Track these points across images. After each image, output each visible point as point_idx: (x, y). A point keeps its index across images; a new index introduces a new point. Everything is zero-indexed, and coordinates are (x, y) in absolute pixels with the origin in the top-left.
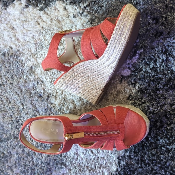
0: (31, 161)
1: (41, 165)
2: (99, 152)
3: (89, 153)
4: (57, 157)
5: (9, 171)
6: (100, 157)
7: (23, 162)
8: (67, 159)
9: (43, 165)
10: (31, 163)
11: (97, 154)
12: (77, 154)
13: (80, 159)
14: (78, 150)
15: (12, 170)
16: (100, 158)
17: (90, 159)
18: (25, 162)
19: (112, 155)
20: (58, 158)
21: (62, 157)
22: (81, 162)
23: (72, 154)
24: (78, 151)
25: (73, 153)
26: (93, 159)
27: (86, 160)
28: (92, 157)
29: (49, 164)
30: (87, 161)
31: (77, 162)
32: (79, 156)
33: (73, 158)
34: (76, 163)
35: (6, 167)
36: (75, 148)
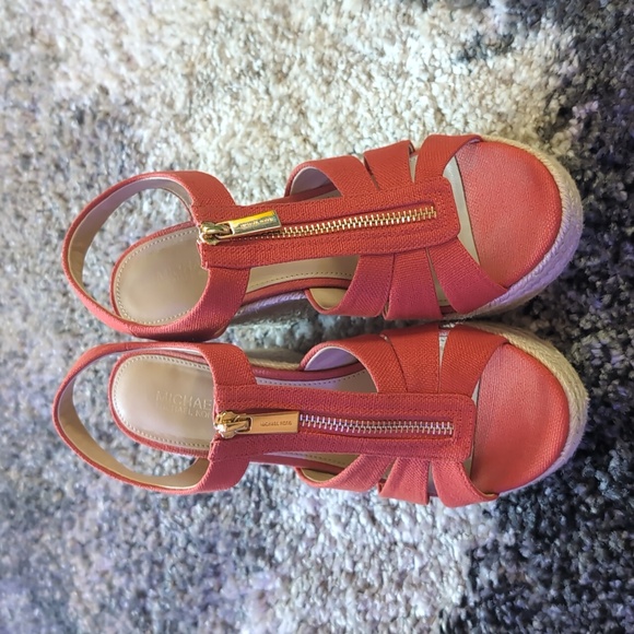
0: (152, 530)
1: (185, 549)
2: (400, 520)
3: (359, 521)
4: (243, 523)
5: (76, 560)
6: (402, 540)
7: (125, 532)
8: (277, 535)
9: (191, 549)
10: (152, 538)
11: (389, 530)
12: (315, 519)
13: (327, 543)
14: (320, 505)
15: (86, 557)
16: (401, 545)
17: (364, 547)
18: (130, 530)
19: (448, 537)
20: (246, 531)
21: (262, 527)
22: (330, 553)
23: (298, 519)
24: (322, 511)
25: (303, 513)
26: (372, 547)
27: (348, 548)
28: (370, 540)
29: (211, 549)
30: (352, 552)
31: (316, 551)
32: (321, 530)
33: (301, 537)
34: (310, 555)
35: (69, 545)
36: (308, 496)
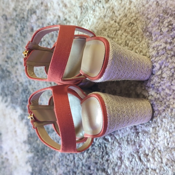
0: (73, 161)
1: (82, 168)
2: (149, 160)
3: (136, 160)
4: (98, 159)
5: (53, 170)
6: (150, 167)
7: (66, 161)
8: (108, 164)
9: (83, 168)
10: (73, 163)
11: (146, 163)
12: (120, 159)
13: (125, 168)
14: (122, 154)
15: (56, 169)
16: (150, 170)
17: (137, 170)
18: (67, 160)
19: (167, 167)
20: (99, 162)
21: (104, 161)
22: (126, 172)
23: (115, 158)
24: (123, 156)
25: (116, 156)
26: (140, 170)
27: (132, 171)
28: (139, 167)
29: (89, 168)
30: (133, 172)
31: (121, 170)
32: (123, 163)
33: (116, 165)
34: (119, 172)
35: (51, 165)
36: (118, 150)
